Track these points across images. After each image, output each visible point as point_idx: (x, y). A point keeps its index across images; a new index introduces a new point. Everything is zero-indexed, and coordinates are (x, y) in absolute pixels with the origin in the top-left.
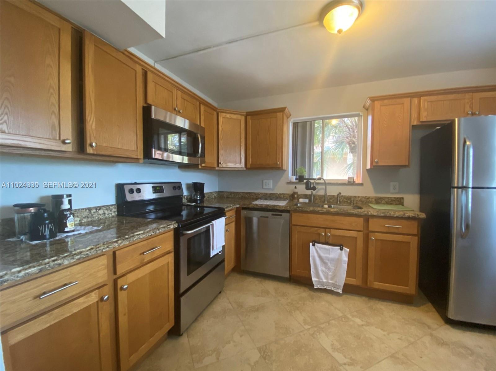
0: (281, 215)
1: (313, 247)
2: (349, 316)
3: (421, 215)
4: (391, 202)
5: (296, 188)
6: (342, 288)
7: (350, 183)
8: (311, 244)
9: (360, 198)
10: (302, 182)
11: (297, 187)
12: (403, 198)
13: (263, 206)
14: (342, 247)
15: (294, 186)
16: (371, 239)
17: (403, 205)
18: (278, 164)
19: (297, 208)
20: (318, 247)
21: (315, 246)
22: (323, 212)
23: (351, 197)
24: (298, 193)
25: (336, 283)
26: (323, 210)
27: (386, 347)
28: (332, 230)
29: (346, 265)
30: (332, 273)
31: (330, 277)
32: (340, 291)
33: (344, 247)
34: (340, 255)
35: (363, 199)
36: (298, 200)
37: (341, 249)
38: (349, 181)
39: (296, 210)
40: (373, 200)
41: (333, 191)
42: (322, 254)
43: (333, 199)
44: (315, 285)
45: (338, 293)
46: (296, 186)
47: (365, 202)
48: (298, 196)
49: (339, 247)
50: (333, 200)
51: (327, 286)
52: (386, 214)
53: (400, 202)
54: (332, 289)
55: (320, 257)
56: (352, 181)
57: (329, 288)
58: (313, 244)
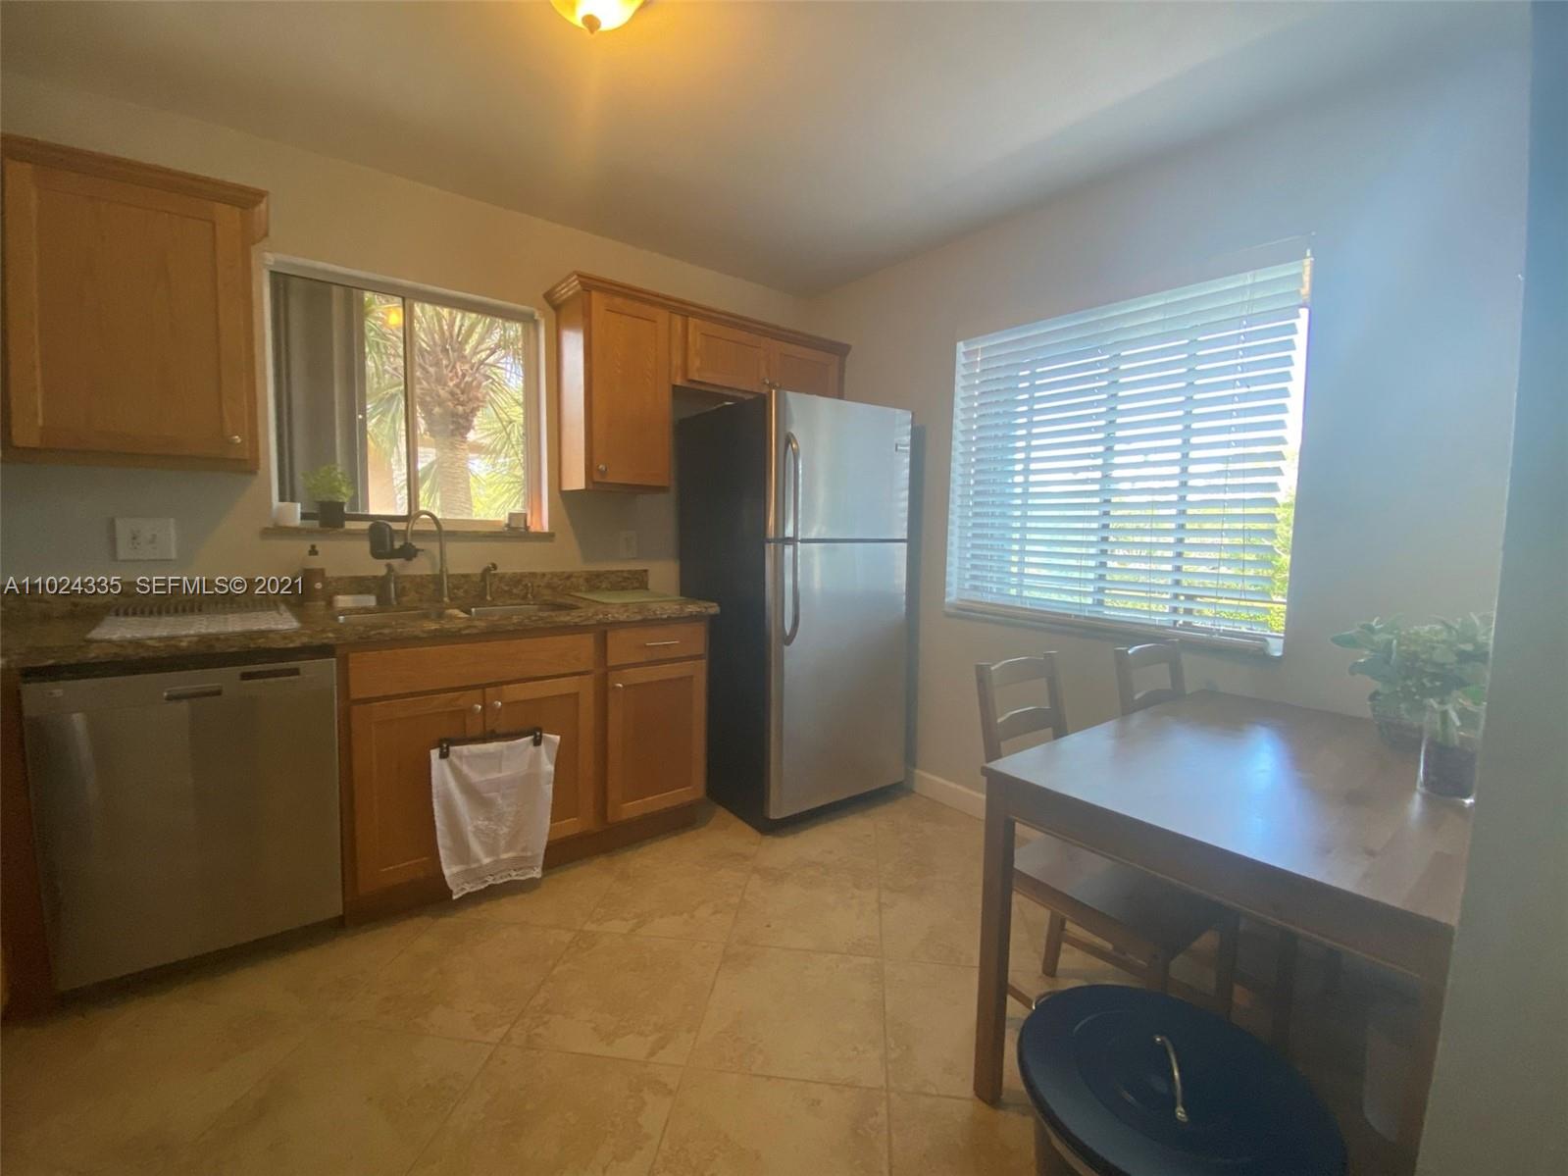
0: (295, 672)
1: (444, 762)
2: (590, 927)
3: (711, 607)
4: (624, 584)
5: (313, 552)
6: (541, 863)
7: (515, 531)
8: (435, 753)
9: (546, 580)
10: (341, 530)
11: (317, 549)
12: (646, 571)
13: (184, 644)
14: (538, 734)
15: (306, 546)
16: (615, 687)
17: (647, 589)
18: (232, 443)
19: (373, 632)
20: (460, 757)
21: (452, 757)
22: (475, 631)
23: (523, 576)
24: (328, 574)
25: (524, 854)
26: (475, 627)
27: (705, 947)
28: (505, 687)
29: (551, 786)
30: (509, 827)
31: (503, 843)
32: (537, 873)
33: (544, 735)
34: (535, 761)
35: (556, 580)
36: (330, 603)
37: (537, 742)
38: (513, 525)
39: (369, 637)
40: (581, 581)
41: (463, 561)
42: (475, 777)
43: (466, 587)
44: (455, 891)
45: (532, 880)
46: (313, 547)
47: (561, 587)
48: (326, 582)
49: (531, 738)
50: (466, 592)
51: (496, 874)
52: (646, 613)
53: (638, 581)
54: (514, 876)
55: (469, 790)
56: (522, 526)
57: (501, 878)
58: (441, 752)
